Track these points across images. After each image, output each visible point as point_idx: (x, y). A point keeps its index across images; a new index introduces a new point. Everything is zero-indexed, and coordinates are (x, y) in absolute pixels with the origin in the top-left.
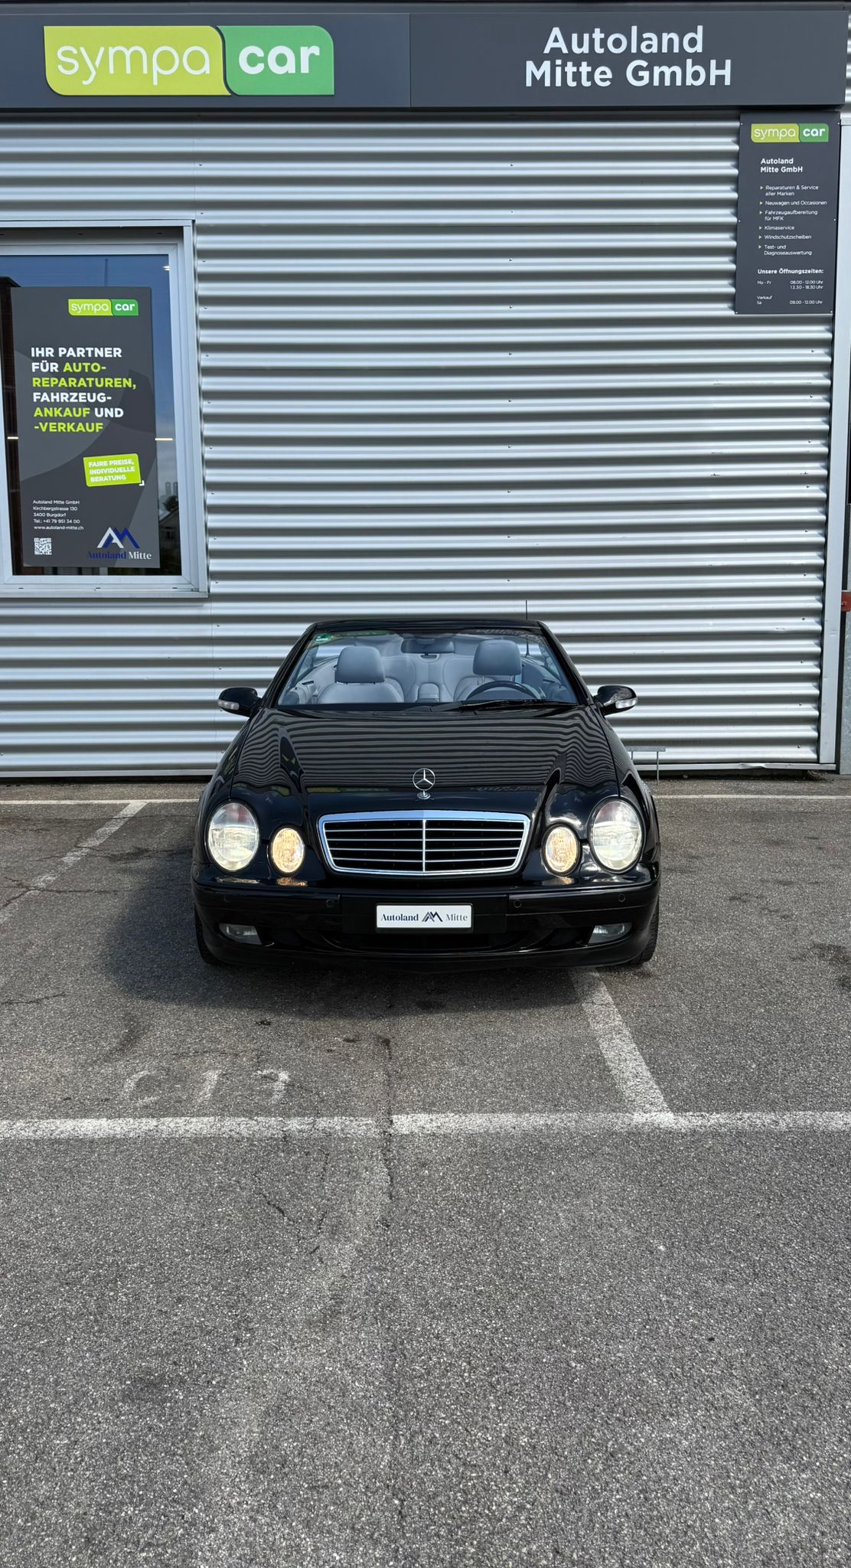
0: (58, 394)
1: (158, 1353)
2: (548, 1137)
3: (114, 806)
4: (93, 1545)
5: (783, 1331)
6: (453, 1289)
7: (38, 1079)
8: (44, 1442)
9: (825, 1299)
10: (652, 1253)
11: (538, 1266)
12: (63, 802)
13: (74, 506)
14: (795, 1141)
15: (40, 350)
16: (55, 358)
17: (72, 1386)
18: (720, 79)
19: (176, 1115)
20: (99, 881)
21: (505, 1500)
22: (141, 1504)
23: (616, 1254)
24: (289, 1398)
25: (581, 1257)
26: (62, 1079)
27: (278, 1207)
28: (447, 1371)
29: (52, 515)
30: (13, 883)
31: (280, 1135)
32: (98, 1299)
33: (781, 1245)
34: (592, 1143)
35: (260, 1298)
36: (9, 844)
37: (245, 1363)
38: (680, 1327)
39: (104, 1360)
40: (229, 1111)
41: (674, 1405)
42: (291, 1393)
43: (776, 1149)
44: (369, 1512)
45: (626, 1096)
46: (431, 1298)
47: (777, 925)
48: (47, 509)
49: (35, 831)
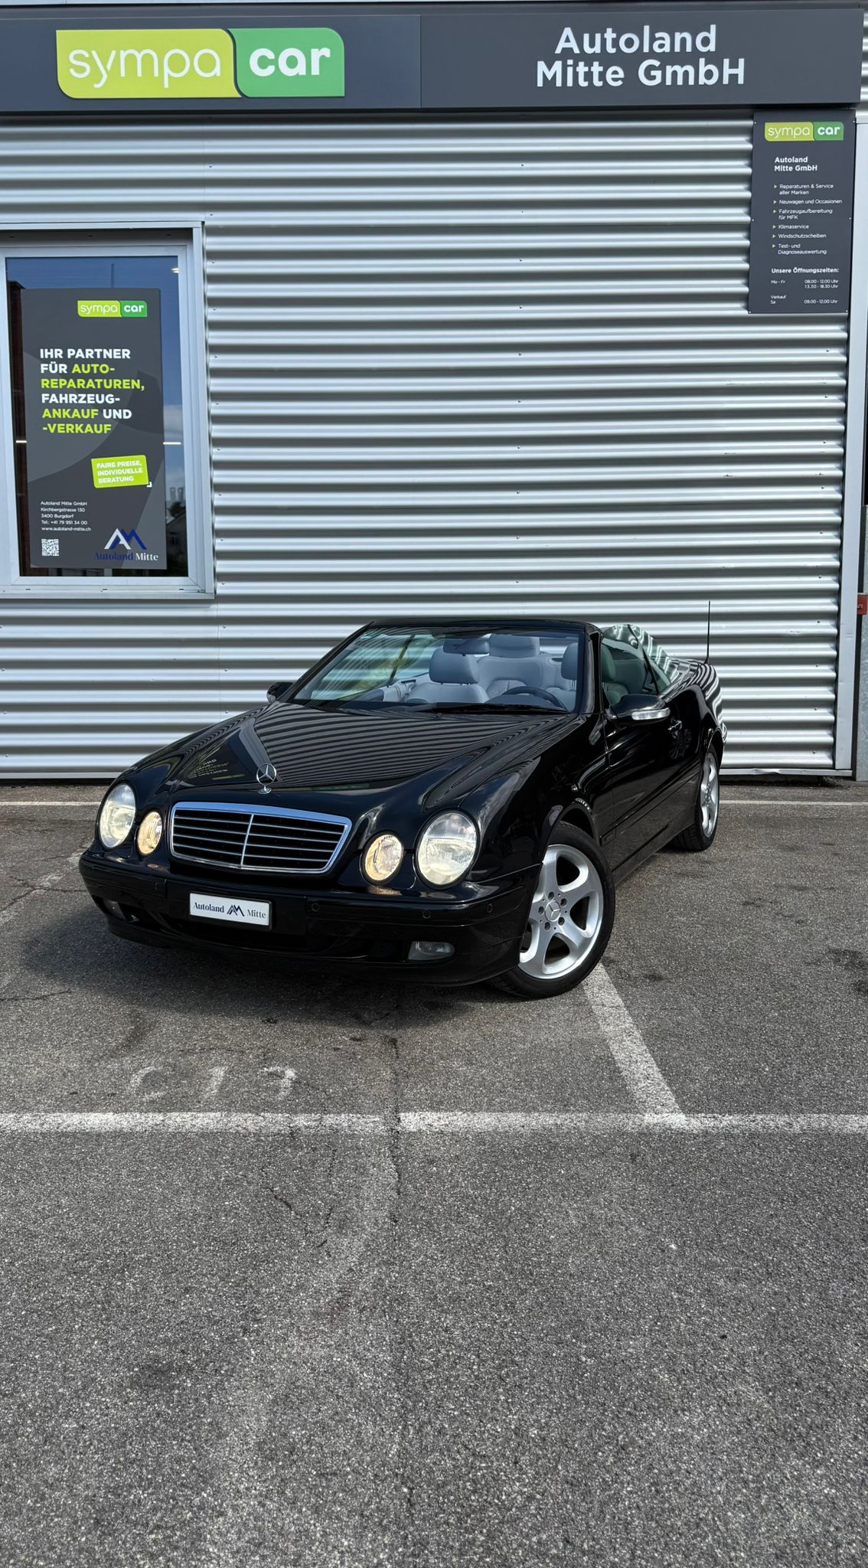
0: (66, 395)
1: (166, 1342)
2: (558, 1137)
4: (102, 1526)
5: (797, 1330)
6: (462, 1283)
7: (44, 1074)
8: (53, 1426)
9: (840, 1299)
10: (663, 1251)
11: (548, 1264)
12: (68, 804)
13: (82, 507)
14: (810, 1143)
15: (49, 351)
16: (64, 360)
17: (80, 1372)
18: (734, 79)
19: (182, 1110)
21: (515, 1490)
22: (149, 1488)
23: (626, 1251)
24: (297, 1387)
25: (591, 1254)
26: (69, 1074)
27: (285, 1202)
28: (456, 1364)
29: (60, 516)
30: (18, 882)
31: (287, 1131)
32: (106, 1288)
33: (795, 1246)
34: (602, 1143)
35: (267, 1289)
36: (14, 845)
37: (253, 1352)
38: (692, 1325)
39: (111, 1348)
40: (235, 1106)
41: (685, 1400)
42: (299, 1383)
43: (791, 1151)
44: (378, 1500)
45: (638, 1096)
46: (440, 1292)
47: (791, 931)
48: (55, 510)
49: (41, 832)
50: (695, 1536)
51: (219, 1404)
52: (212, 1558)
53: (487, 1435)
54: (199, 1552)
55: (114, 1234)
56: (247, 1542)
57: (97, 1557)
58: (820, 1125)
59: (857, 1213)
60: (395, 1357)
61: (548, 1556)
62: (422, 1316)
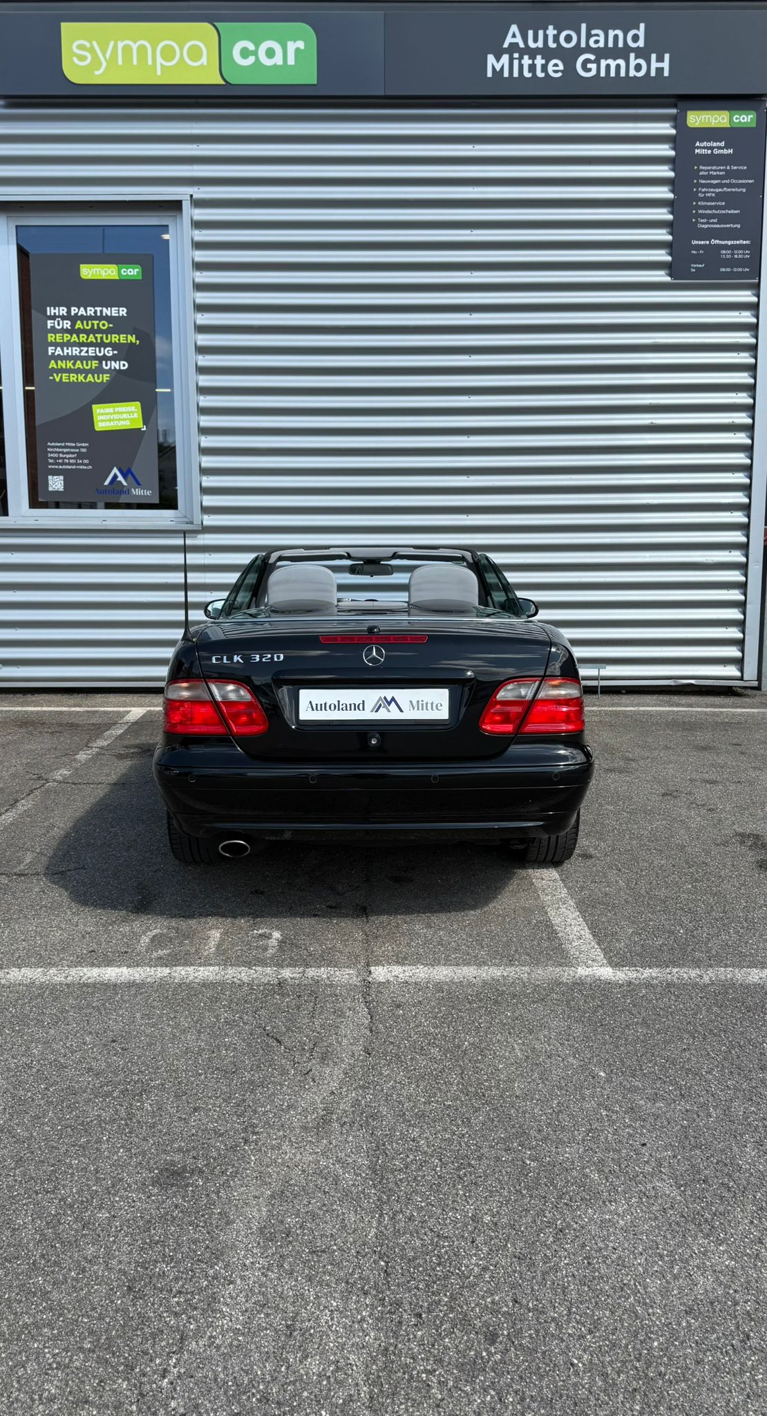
0: (70, 348)
1: (180, 1150)
2: (505, 986)
3: (118, 712)
4: (134, 1292)
5: (704, 1139)
6: (426, 1103)
7: (65, 935)
8: (89, 1215)
9: (740, 1115)
10: (594, 1077)
11: (498, 1087)
12: (73, 709)
13: (84, 447)
14: (717, 991)
15: (55, 309)
16: (68, 317)
17: (109, 1174)
18: (660, 71)
19: (186, 964)
20: (108, 775)
21: (473, 1263)
22: (171, 1263)
23: (563, 1078)
24: (291, 1185)
25: (533, 1080)
26: (87, 936)
27: (276, 1039)
28: (422, 1166)
29: (65, 456)
30: (34, 776)
31: (276, 981)
32: (127, 1108)
33: (704, 1073)
34: (542, 991)
35: (263, 1109)
36: (28, 744)
37: (253, 1158)
38: (618, 1135)
39: (135, 1155)
40: (231, 961)
41: (612, 1194)
42: (292, 1182)
43: (701, 998)
44: (360, 1271)
45: (572, 953)
46: (408, 1110)
47: (704, 818)
48: (61, 450)
49: (51, 733)
50: (620, 1297)
51: (226, 1198)
52: (225, 1316)
53: (448, 1221)
54: (214, 1311)
55: (132, 1065)
56: (254, 1303)
57: (131, 1315)
58: (726, 976)
59: (756, 1047)
60: (371, 1161)
61: (500, 1313)
62: (393, 1129)
